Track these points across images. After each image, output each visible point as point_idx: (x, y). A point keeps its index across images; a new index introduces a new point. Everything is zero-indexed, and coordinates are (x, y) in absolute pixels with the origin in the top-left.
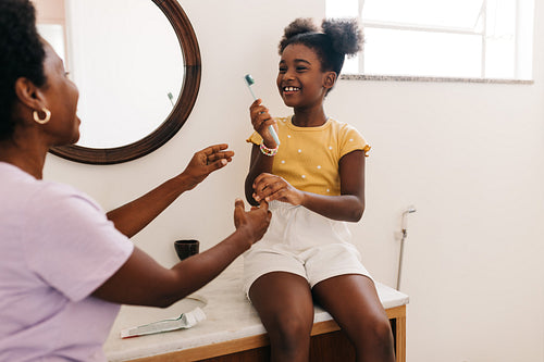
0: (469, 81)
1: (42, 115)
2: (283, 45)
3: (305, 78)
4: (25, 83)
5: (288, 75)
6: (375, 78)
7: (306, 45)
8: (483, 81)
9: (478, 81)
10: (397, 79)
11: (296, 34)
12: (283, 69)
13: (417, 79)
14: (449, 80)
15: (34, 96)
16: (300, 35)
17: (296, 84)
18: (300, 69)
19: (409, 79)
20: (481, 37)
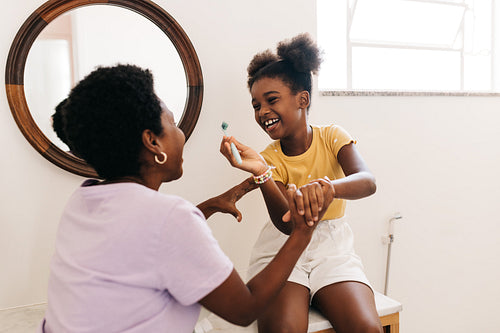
0: (450, 94)
1: (161, 158)
2: (251, 83)
3: (280, 107)
4: (149, 133)
5: (263, 111)
6: (363, 94)
7: (269, 76)
8: (463, 95)
10: (383, 94)
11: (258, 70)
12: (257, 106)
13: (402, 94)
14: (431, 94)
15: (154, 143)
16: (261, 70)
17: (274, 116)
18: (271, 101)
19: (394, 94)
20: (459, 53)
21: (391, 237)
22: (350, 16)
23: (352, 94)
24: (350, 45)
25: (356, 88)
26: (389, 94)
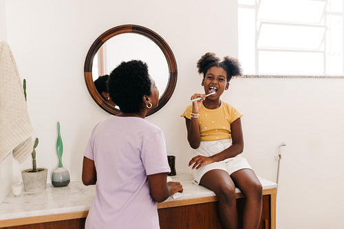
0: (316, 77)
6: (264, 77)
9: (321, 77)
10: (275, 77)
13: (286, 77)
14: (304, 77)
15: (147, 100)
19: (282, 77)
20: (323, 54)
21: (280, 156)
22: (257, 34)
23: (257, 77)
24: (257, 50)
25: (260, 73)
26: (279, 77)
